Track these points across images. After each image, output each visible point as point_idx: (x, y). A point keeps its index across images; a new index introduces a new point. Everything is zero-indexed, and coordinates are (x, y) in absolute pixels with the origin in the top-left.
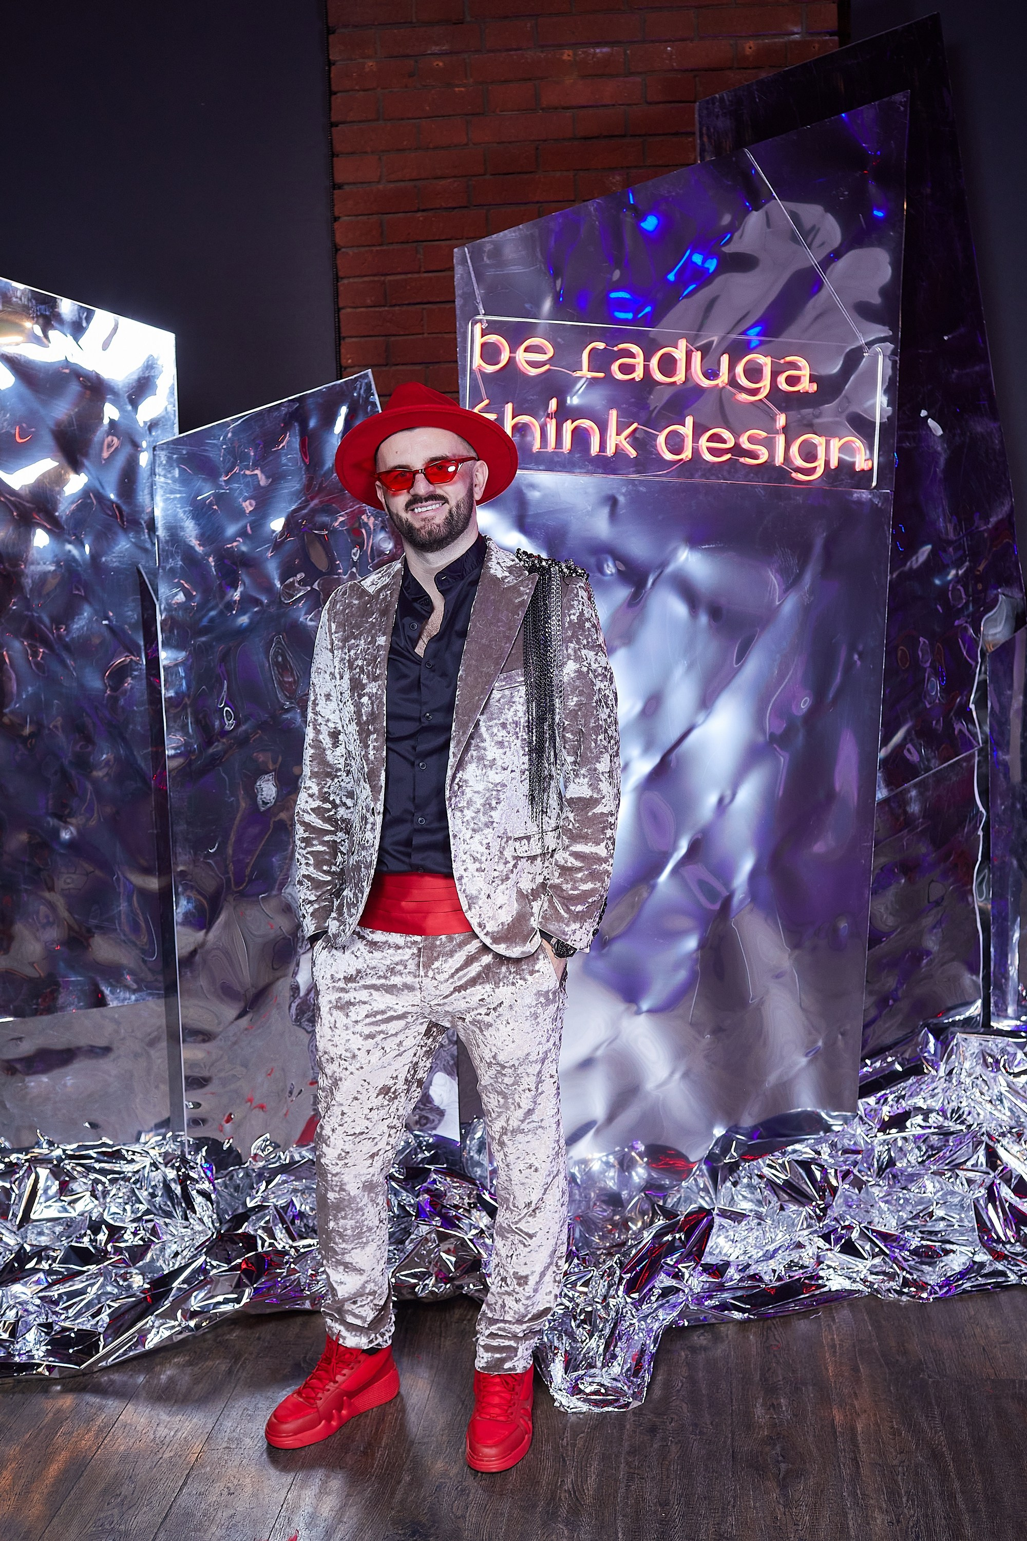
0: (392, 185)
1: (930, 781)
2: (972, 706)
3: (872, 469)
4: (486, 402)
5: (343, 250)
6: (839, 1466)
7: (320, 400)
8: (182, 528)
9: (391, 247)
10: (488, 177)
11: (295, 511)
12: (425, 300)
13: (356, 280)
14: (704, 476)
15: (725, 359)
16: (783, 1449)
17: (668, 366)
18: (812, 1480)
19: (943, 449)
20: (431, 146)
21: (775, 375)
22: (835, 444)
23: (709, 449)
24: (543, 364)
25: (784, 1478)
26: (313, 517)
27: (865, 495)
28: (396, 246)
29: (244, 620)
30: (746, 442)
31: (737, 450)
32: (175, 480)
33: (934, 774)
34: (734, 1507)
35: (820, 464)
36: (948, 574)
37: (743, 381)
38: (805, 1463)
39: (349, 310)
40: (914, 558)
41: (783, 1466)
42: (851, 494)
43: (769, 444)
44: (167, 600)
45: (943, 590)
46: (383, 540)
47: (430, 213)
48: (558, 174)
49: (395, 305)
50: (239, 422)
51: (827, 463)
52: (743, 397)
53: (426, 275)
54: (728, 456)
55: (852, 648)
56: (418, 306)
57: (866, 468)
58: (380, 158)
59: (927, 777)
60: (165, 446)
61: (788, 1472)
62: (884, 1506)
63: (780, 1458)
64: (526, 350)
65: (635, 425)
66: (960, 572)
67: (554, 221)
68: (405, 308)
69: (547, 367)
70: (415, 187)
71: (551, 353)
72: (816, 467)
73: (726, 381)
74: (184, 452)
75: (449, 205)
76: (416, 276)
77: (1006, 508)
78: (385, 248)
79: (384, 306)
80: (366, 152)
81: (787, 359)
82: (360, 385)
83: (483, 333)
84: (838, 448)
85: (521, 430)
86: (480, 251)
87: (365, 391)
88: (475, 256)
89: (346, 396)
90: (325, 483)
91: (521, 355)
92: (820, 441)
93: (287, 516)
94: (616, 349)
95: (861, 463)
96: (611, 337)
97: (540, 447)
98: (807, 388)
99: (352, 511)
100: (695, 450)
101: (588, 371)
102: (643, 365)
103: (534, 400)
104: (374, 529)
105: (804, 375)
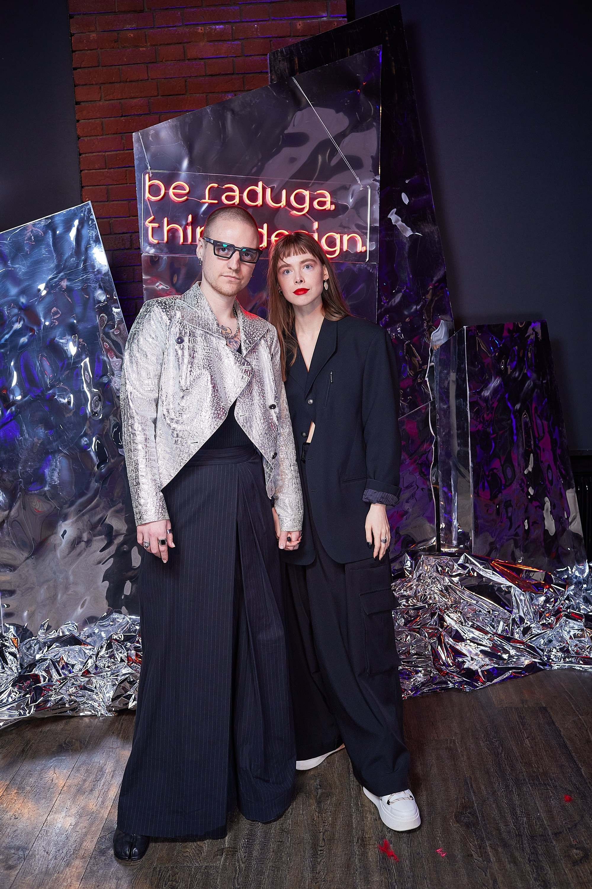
0: (107, 102)
1: (405, 420)
2: (427, 379)
3: (366, 251)
4: (153, 217)
5: (82, 138)
6: (350, 790)
7: (62, 218)
9: (108, 136)
10: (159, 97)
11: (51, 279)
12: (127, 166)
13: (90, 155)
15: (284, 192)
16: (320, 781)
17: (253, 196)
18: (334, 798)
19: (407, 241)
20: (128, 80)
21: (312, 200)
22: (346, 238)
24: (183, 196)
25: (320, 798)
26: (61, 282)
27: (363, 265)
28: (110, 136)
29: (24, 340)
33: (406, 416)
34: (291, 814)
35: (338, 248)
36: (412, 308)
37: (294, 204)
38: (332, 789)
39: (86, 171)
40: (393, 300)
41: (320, 791)
42: (355, 265)
46: (100, 294)
47: (129, 118)
48: (198, 95)
49: (111, 168)
50: (18, 230)
51: (341, 249)
52: (295, 213)
53: (127, 151)
56: (123, 169)
57: (363, 251)
58: (100, 88)
59: (403, 418)
61: (322, 794)
62: (373, 810)
63: (319, 787)
64: (174, 189)
66: (418, 307)
67: (188, 117)
68: (116, 170)
69: (186, 197)
70: (120, 103)
71: (188, 190)
72: (335, 251)
73: (285, 204)
75: (139, 113)
76: (122, 152)
77: (443, 272)
78: (104, 137)
79: (105, 169)
80: (92, 84)
81: (318, 192)
82: (85, 209)
83: (151, 179)
84: (348, 240)
85: (173, 233)
86: (147, 134)
87: (87, 212)
88: (145, 137)
89: (77, 215)
90: (67, 264)
91: (171, 191)
92: (337, 236)
93: (47, 282)
94: (224, 187)
95: (360, 248)
96: (221, 181)
97: (183, 242)
98: (329, 207)
99: (82, 279)
100: (269, 242)
101: (209, 199)
102: (239, 196)
103: (178, 216)
104: (95, 288)
105: (328, 201)
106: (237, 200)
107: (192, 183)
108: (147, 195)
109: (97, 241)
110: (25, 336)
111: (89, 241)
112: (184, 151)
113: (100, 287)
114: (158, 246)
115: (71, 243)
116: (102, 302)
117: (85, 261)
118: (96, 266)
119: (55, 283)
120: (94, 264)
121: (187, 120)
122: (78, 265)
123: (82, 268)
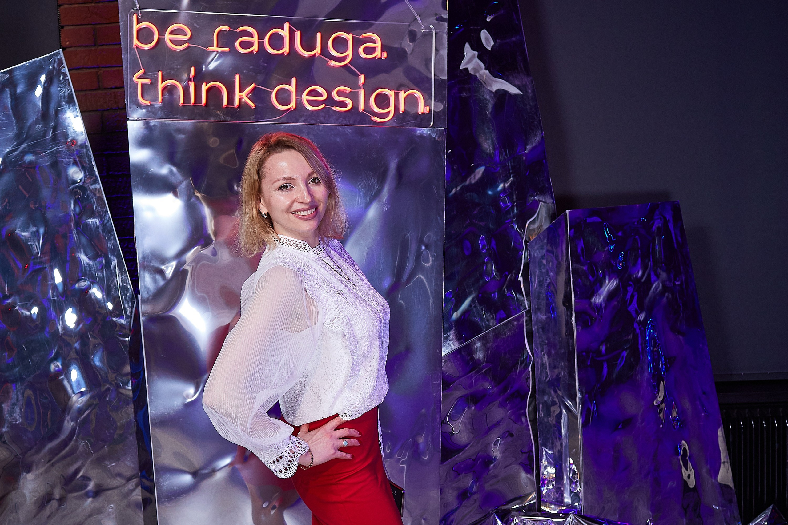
1: (491, 335)
2: (520, 280)
3: (430, 113)
4: (142, 71)
7: (24, 72)
11: (9, 153)
14: (306, 121)
15: (319, 35)
17: (277, 41)
21: (356, 47)
22: (402, 95)
23: (308, 101)
24: (183, 42)
26: (23, 156)
27: (425, 131)
30: (336, 95)
31: (330, 101)
35: (392, 108)
36: (498, 186)
37: (332, 51)
39: (66, 6)
40: (472, 176)
42: (415, 131)
43: (354, 97)
45: (496, 199)
46: (75, 172)
51: (397, 110)
52: (333, 63)
54: (323, 106)
55: (420, 242)
57: (425, 112)
59: (488, 333)
64: (171, 33)
65: (253, 85)
66: (507, 185)
69: (186, 45)
71: (189, 35)
72: (389, 112)
73: (319, 52)
77: (538, 139)
81: (365, 35)
82: (55, 61)
83: (140, 21)
84: (405, 99)
85: (170, 90)
87: (58, 64)
89: (44, 68)
90: (31, 132)
91: (167, 37)
92: (391, 94)
93: (4, 156)
94: (238, 31)
95: (421, 109)
96: (234, 22)
97: (184, 103)
98: (380, 55)
99: (51, 152)
100: (298, 102)
101: (217, 47)
102: (258, 42)
103: (178, 69)
104: (68, 164)
105: (378, 47)
106: (255, 48)
107: (195, 25)
108: (136, 42)
109: (70, 101)
111: (60, 101)
113: (75, 163)
114: (149, 109)
115: (35, 105)
116: (78, 183)
117: (55, 129)
118: (70, 135)
119: (15, 157)
120: (66, 132)
122: (45, 134)
123: (51, 137)
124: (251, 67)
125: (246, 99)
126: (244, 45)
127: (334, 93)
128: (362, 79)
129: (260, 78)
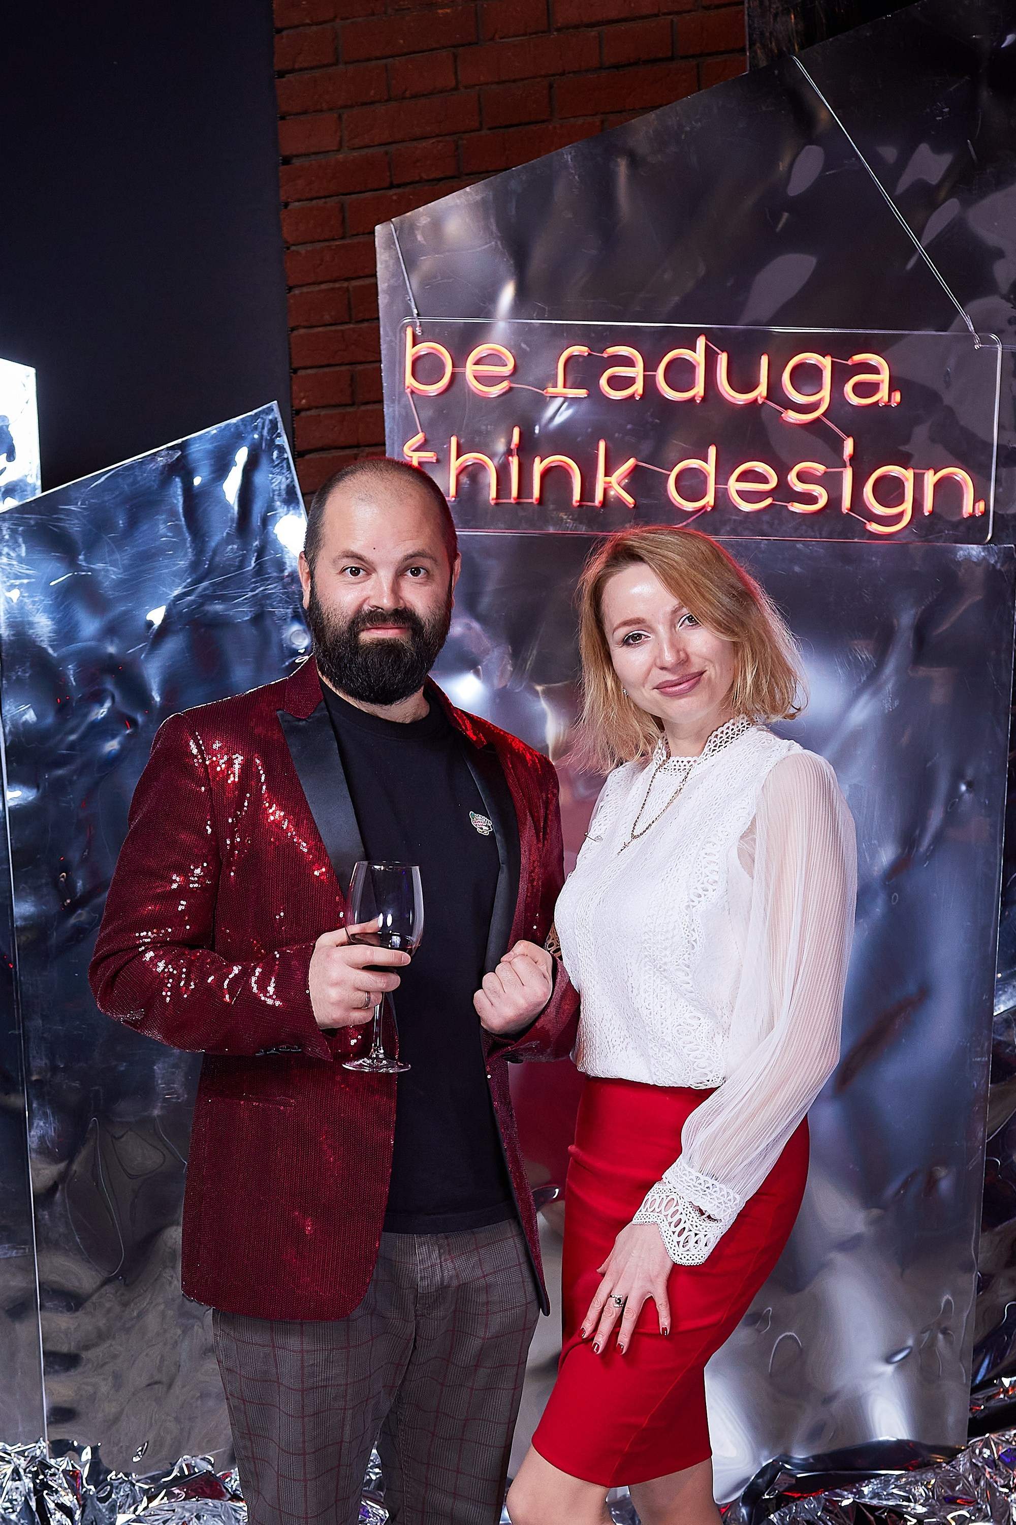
0: (355, 154)
3: (987, 513)
4: (420, 436)
7: (206, 448)
8: (31, 624)
10: (482, 132)
11: (179, 597)
13: (312, 288)
14: (734, 532)
15: (764, 360)
17: (681, 374)
20: (407, 94)
21: (838, 381)
22: (930, 479)
23: (741, 494)
24: (499, 379)
26: (203, 605)
27: (975, 550)
29: (112, 746)
30: (795, 481)
31: (783, 492)
32: (21, 560)
35: (908, 506)
37: (791, 393)
42: (954, 552)
43: (831, 483)
44: (12, 721)
46: (297, 633)
50: (103, 479)
51: (918, 508)
52: (792, 417)
54: (769, 501)
55: (958, 776)
57: (977, 513)
58: (340, 117)
60: (7, 516)
64: (477, 363)
65: (631, 462)
69: (506, 385)
70: (386, 153)
71: (511, 366)
72: (901, 514)
73: (765, 394)
74: (32, 522)
75: (432, 176)
80: (321, 110)
81: (857, 358)
82: (263, 423)
83: (418, 341)
84: (935, 486)
85: (471, 473)
86: (412, 227)
87: (268, 430)
88: (405, 234)
89: (244, 438)
90: (217, 559)
91: (470, 369)
92: (907, 476)
93: (169, 605)
94: (605, 355)
95: (969, 506)
96: (598, 339)
97: (498, 497)
98: (886, 399)
99: (253, 596)
100: (720, 495)
101: (565, 387)
102: (644, 376)
103: (488, 432)
104: (284, 619)
105: (883, 381)
106: (638, 388)
107: (524, 346)
108: (409, 380)
109: (290, 499)
110: (113, 737)
111: (272, 500)
112: (504, 264)
113: (297, 615)
115: (227, 506)
116: (300, 654)
117: (261, 552)
118: (288, 562)
119: (190, 605)
120: (281, 558)
121: (514, 185)
122: (243, 562)
123: (254, 568)
124: (629, 426)
125: (617, 491)
126: (618, 383)
127: (792, 477)
128: (849, 446)
129: (647, 447)
